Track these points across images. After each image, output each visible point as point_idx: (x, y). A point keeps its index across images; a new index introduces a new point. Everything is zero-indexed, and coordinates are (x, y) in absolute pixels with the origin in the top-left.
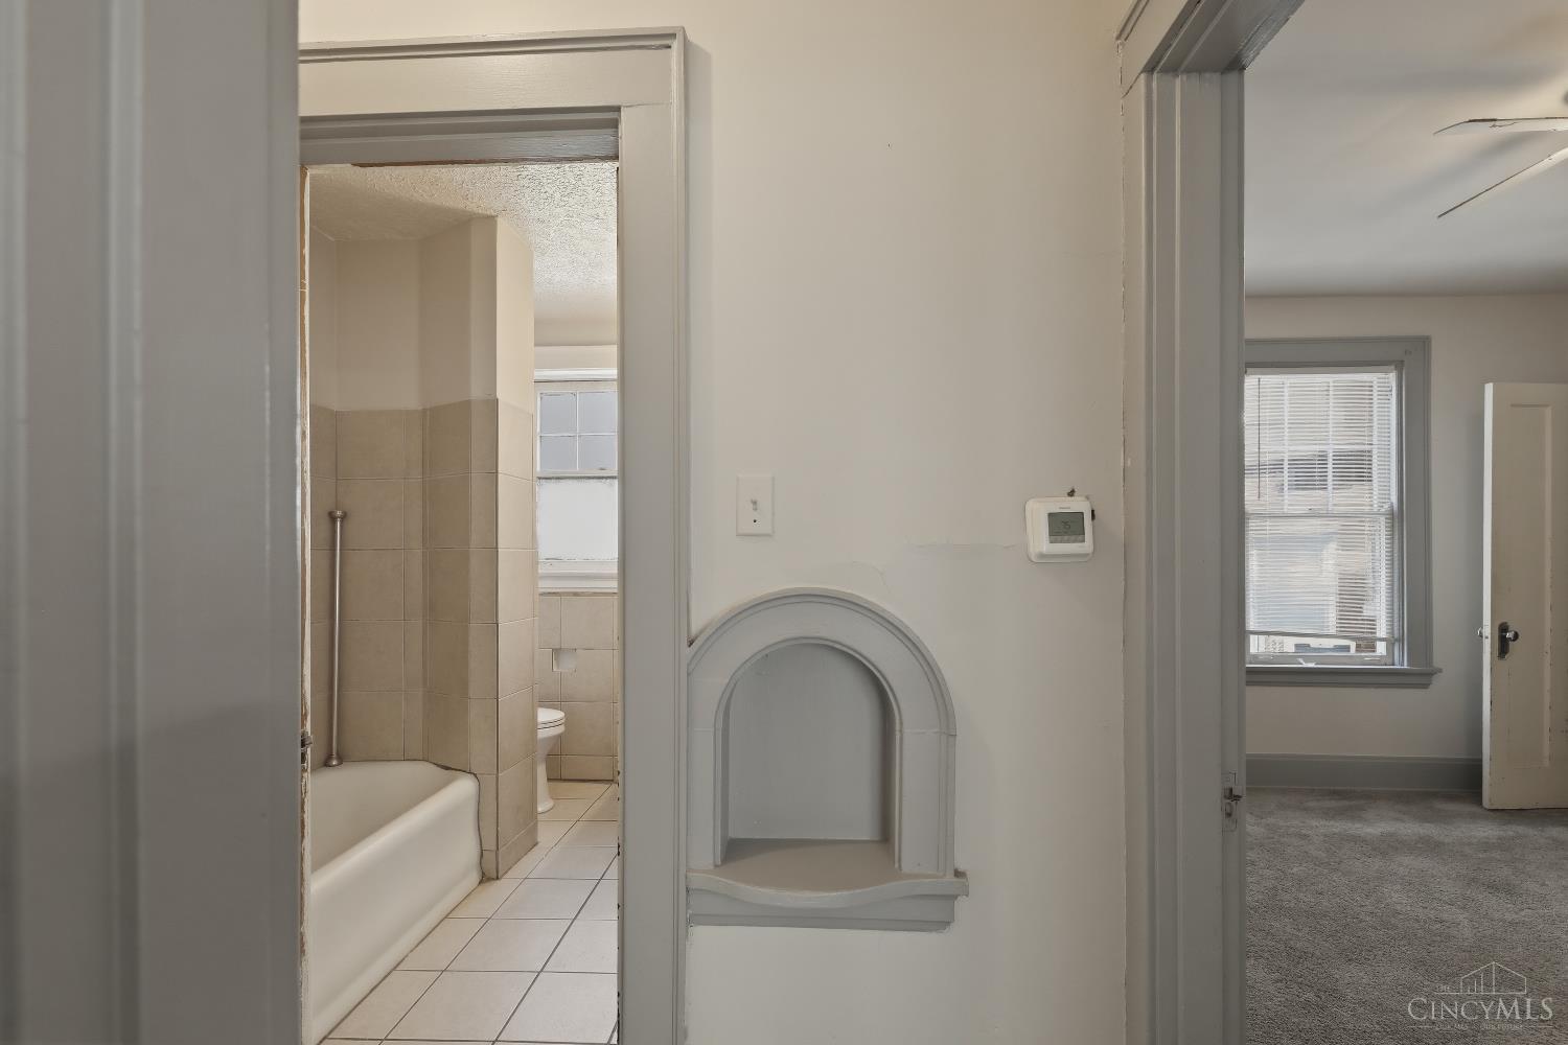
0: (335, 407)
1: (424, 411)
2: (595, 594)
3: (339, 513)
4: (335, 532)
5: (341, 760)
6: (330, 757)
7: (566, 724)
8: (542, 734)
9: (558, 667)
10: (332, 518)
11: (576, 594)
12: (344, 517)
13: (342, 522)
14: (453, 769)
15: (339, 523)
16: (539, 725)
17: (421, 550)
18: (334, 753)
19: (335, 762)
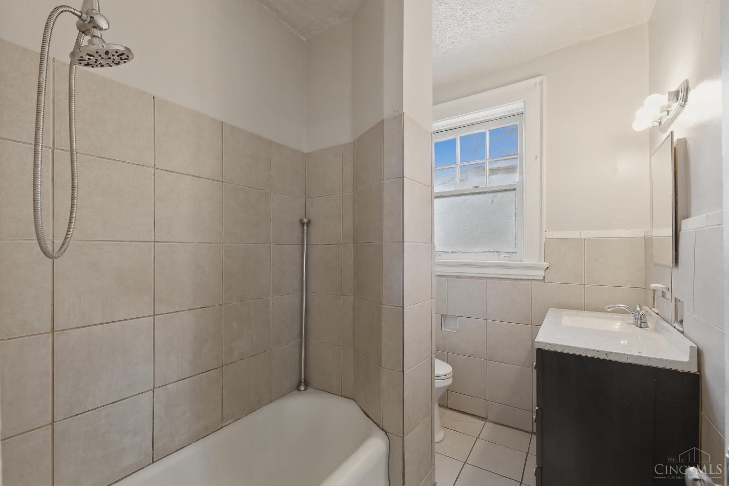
0: (305, 150)
1: (354, 141)
2: (472, 277)
3: (305, 220)
4: (303, 233)
5: (307, 385)
6: (300, 384)
7: (453, 377)
9: (445, 325)
10: (302, 224)
11: (458, 277)
12: (309, 223)
13: (307, 226)
14: (371, 419)
15: (305, 227)
16: (436, 378)
17: (352, 245)
18: (303, 381)
19: (302, 388)
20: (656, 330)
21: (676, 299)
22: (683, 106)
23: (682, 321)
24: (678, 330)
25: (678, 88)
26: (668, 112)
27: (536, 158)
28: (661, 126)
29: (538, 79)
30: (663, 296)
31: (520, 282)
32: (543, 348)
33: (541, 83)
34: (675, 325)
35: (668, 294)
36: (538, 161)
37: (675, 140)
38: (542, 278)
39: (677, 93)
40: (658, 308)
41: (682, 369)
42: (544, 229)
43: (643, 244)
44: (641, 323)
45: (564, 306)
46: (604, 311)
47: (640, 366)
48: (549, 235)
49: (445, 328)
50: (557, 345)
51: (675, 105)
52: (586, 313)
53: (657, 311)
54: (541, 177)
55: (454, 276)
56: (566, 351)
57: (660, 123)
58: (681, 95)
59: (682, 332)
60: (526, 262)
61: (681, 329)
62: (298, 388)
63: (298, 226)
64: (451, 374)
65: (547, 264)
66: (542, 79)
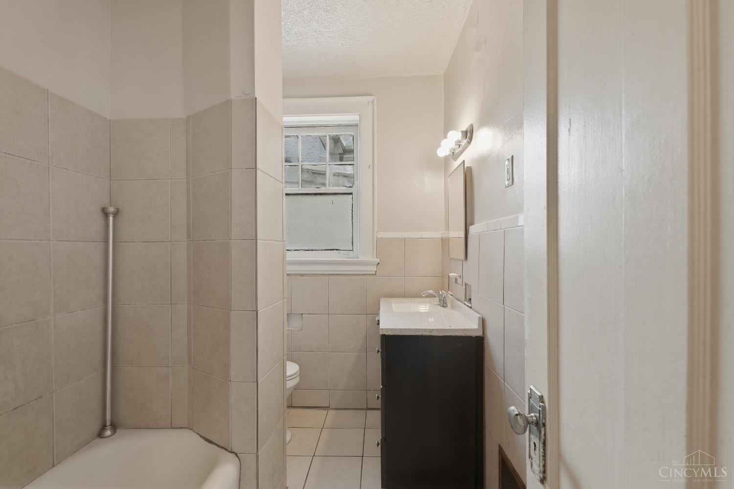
0: (109, 117)
1: (188, 117)
3: (111, 209)
4: (107, 226)
5: (114, 427)
6: (104, 427)
7: (300, 375)
8: (290, 384)
9: (288, 324)
10: (105, 213)
11: (302, 275)
12: (116, 214)
13: (114, 218)
14: (215, 444)
15: (111, 218)
16: (288, 379)
17: (186, 243)
18: (108, 423)
19: (108, 433)
20: (453, 307)
21: (465, 283)
22: (469, 143)
23: (470, 299)
24: (468, 306)
25: (467, 129)
26: (459, 145)
27: (369, 167)
28: (454, 155)
29: (370, 98)
30: (456, 282)
31: (356, 277)
32: (387, 334)
33: (373, 102)
34: (466, 303)
35: (459, 281)
36: (371, 170)
37: (465, 166)
38: (374, 273)
39: (466, 132)
40: (451, 291)
41: (474, 334)
42: (376, 230)
43: (441, 243)
44: (443, 304)
45: (391, 295)
46: (420, 297)
47: (451, 337)
48: (379, 236)
49: (289, 327)
50: (397, 329)
51: (465, 141)
52: (407, 300)
53: (451, 294)
54: (373, 184)
55: (298, 274)
56: (403, 334)
57: (453, 153)
58: (468, 134)
59: (471, 308)
60: (361, 258)
61: (469, 305)
62: (100, 435)
63: (99, 218)
64: (299, 373)
65: (378, 260)
66: (374, 99)
